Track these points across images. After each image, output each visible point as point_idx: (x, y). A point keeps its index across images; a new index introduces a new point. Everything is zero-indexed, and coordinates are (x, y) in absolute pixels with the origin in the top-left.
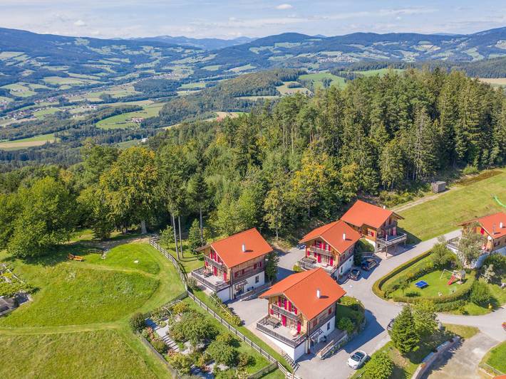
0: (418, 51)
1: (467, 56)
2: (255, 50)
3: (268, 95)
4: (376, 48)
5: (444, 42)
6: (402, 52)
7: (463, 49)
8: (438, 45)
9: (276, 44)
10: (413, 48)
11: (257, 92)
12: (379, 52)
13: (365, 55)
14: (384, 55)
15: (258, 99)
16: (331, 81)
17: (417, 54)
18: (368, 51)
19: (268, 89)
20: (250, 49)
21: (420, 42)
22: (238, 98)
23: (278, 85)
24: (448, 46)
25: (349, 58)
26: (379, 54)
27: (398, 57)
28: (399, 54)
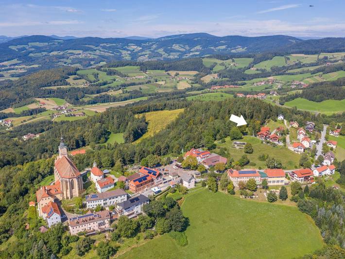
0: (129, 50)
1: (159, 54)
2: (13, 48)
3: (62, 85)
4: (104, 47)
5: (142, 44)
6: (120, 50)
7: (155, 49)
8: (140, 47)
9: (30, 44)
10: (126, 48)
11: (54, 83)
12: (106, 50)
13: (98, 52)
14: (109, 52)
15: (57, 88)
16: (98, 74)
17: (129, 52)
18: (99, 50)
19: (61, 81)
20: (10, 47)
21: (129, 44)
22: (44, 88)
23: (66, 78)
24: (146, 47)
25: (89, 55)
26: (106, 52)
27: (118, 54)
28: (118, 52)
